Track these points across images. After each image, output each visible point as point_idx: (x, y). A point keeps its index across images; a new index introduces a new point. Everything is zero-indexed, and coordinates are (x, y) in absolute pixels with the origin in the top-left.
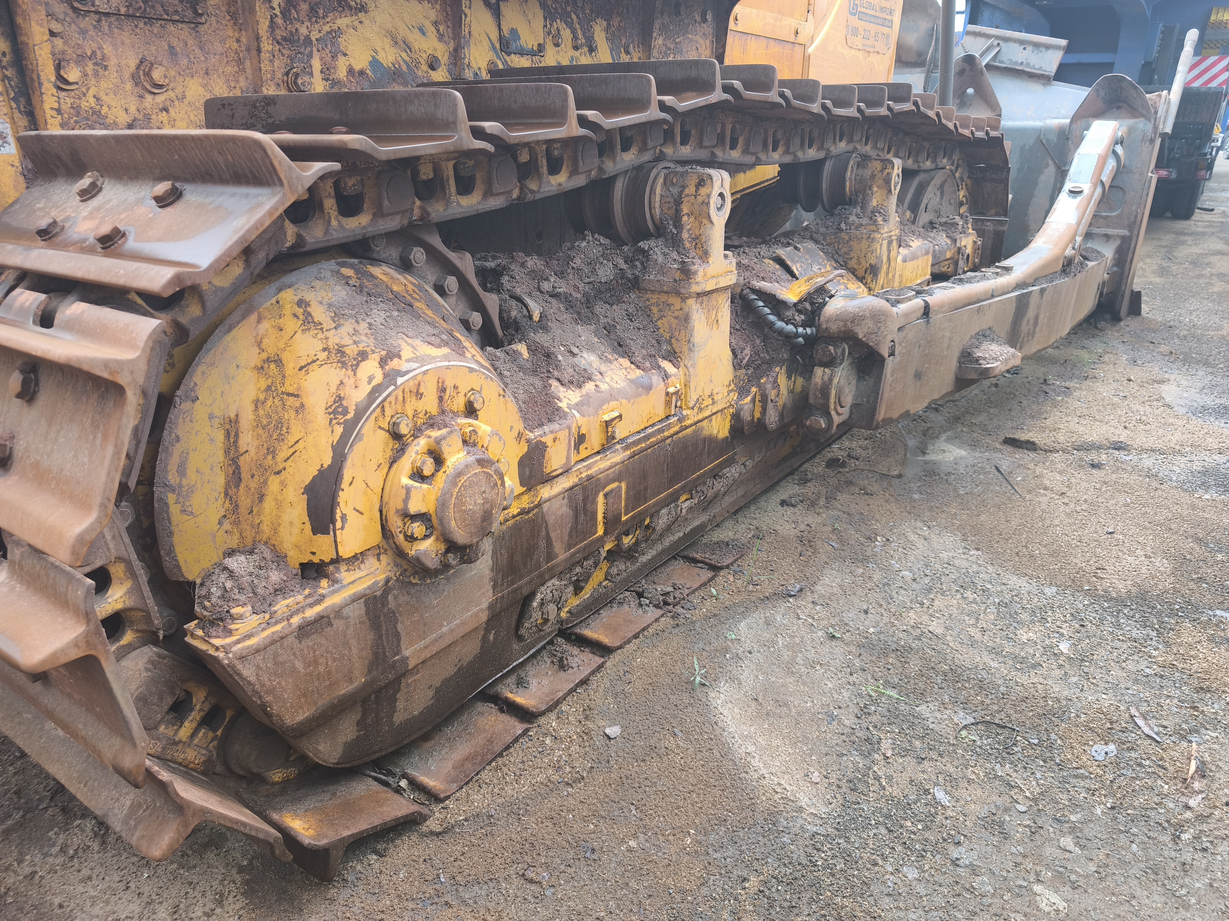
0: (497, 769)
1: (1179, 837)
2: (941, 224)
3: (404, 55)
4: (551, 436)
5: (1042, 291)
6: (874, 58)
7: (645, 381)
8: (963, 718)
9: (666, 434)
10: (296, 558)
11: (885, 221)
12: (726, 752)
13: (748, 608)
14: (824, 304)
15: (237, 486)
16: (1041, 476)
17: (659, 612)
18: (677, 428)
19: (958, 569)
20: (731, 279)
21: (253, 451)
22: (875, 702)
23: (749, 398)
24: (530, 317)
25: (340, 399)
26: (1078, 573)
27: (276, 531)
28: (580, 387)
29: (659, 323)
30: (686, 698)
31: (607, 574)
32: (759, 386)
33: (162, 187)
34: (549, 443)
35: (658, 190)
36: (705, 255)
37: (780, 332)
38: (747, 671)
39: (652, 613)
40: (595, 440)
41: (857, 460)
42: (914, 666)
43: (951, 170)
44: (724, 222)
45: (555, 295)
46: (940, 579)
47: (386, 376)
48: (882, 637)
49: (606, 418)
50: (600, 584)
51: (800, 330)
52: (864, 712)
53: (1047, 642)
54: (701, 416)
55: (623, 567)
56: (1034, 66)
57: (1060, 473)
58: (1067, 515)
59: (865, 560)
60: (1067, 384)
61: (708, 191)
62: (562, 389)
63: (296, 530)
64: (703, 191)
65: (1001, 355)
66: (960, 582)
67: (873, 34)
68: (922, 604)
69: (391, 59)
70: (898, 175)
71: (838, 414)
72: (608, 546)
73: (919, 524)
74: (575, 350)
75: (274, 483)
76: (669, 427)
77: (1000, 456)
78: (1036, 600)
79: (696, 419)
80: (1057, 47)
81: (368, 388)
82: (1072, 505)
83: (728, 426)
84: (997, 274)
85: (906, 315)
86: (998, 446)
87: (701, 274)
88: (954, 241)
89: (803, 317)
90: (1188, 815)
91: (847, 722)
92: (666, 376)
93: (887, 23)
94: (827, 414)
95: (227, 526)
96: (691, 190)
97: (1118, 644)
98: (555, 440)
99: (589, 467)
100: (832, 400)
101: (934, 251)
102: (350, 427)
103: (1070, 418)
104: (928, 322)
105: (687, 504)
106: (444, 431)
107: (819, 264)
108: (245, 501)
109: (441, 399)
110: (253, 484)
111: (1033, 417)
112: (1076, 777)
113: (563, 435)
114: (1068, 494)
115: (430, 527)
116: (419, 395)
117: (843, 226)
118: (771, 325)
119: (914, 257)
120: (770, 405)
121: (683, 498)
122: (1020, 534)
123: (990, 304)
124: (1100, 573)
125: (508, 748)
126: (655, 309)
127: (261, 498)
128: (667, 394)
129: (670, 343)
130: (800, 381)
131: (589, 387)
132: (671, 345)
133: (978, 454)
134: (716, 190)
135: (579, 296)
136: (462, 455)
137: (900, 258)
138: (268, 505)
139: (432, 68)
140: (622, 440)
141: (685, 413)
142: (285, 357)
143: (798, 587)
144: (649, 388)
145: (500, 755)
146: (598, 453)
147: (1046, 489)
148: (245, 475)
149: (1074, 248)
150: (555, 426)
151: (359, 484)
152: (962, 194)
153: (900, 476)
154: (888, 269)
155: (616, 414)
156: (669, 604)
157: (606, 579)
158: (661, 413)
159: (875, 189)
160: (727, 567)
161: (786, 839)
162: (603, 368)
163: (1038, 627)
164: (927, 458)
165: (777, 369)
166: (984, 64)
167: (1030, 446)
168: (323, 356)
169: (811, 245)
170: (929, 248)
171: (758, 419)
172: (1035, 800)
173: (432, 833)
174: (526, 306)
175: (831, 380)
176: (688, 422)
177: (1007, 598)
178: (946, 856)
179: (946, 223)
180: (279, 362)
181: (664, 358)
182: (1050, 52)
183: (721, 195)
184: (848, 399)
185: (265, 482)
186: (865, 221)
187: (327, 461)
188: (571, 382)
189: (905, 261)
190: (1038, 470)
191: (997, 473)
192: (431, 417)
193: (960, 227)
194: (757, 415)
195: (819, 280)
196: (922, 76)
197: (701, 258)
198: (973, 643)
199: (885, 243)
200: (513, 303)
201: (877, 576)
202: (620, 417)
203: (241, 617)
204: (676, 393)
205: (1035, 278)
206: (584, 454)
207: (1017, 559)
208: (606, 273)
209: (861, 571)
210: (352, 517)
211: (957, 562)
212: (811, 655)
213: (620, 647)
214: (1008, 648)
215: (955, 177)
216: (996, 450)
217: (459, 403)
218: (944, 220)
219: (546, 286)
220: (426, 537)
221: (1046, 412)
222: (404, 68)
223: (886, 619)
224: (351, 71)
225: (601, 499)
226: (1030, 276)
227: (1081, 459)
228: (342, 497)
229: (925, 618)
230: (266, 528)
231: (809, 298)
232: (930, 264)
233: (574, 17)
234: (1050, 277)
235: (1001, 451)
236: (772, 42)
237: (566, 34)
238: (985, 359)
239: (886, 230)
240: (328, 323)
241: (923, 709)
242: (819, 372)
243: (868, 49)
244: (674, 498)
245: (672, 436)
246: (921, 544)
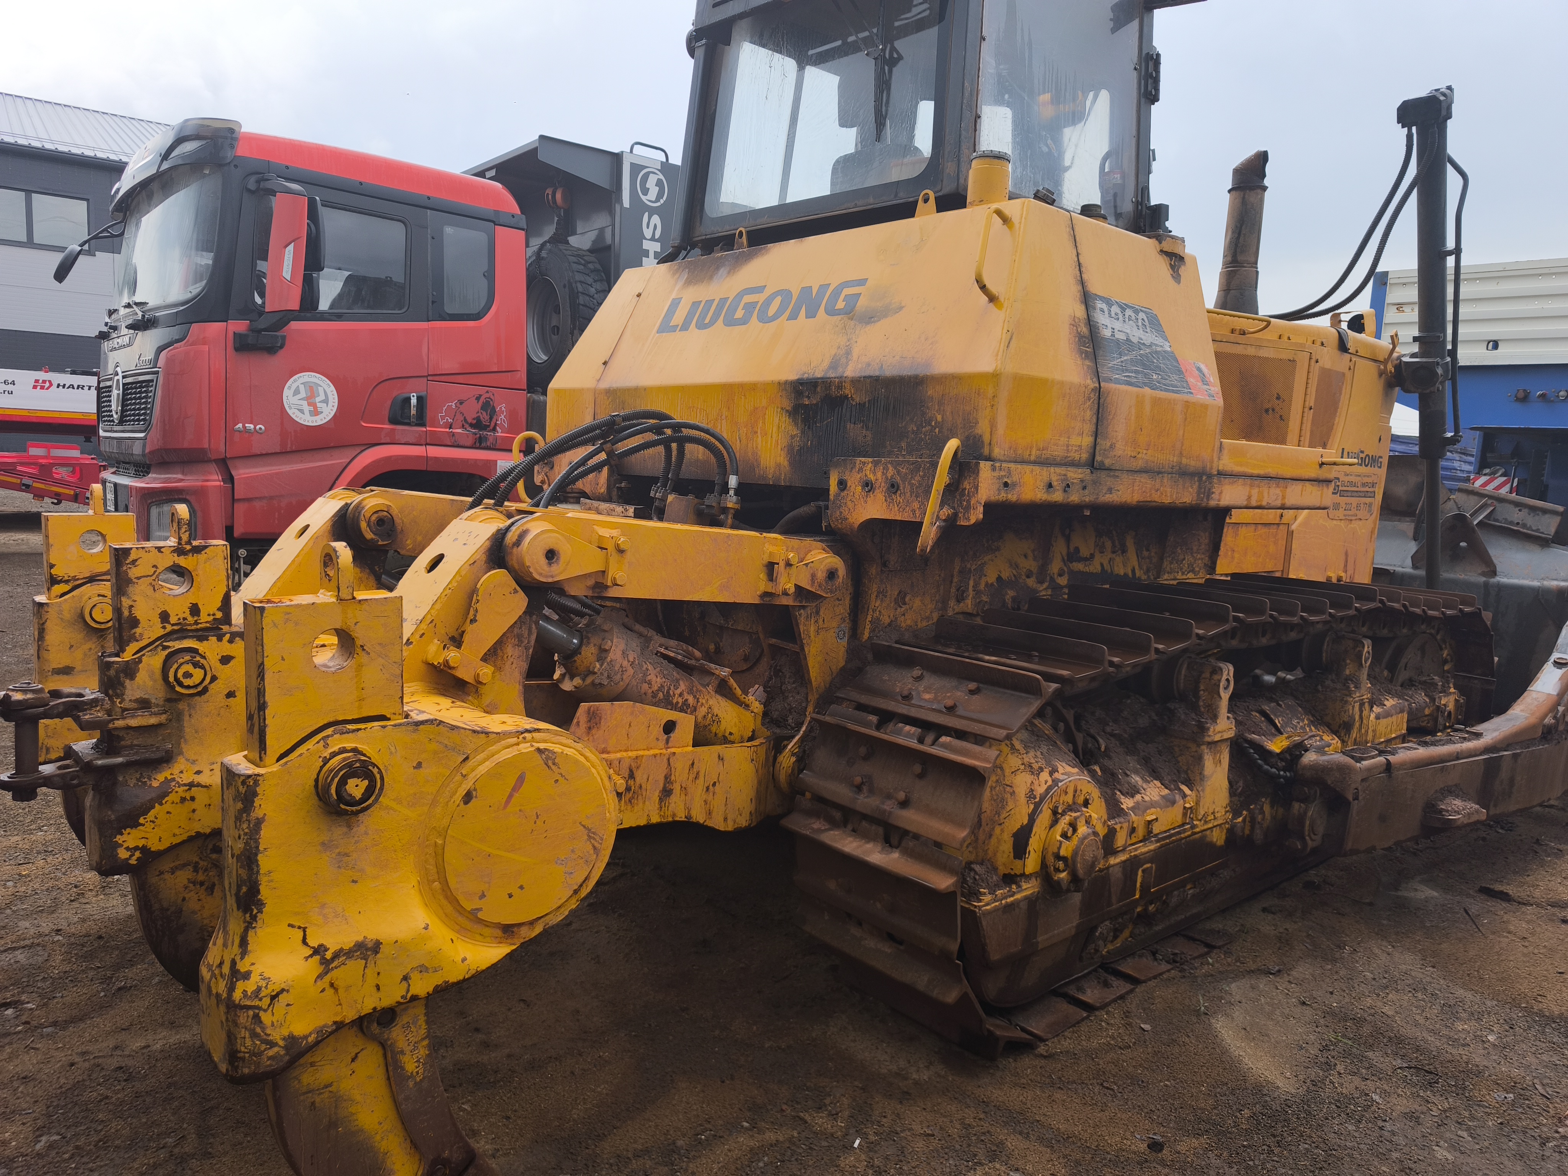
0: (1073, 1032)
1: (1544, 1144)
2: (1421, 683)
3: (1014, 572)
4: (1119, 825)
5: (1515, 756)
6: (1355, 525)
7: (1171, 797)
8: (1398, 1062)
9: (1182, 836)
10: (1002, 870)
11: (1356, 687)
12: (1225, 1052)
13: (1238, 975)
14: (1302, 755)
15: (979, 829)
16: (1508, 922)
17: (1169, 967)
18: (1189, 833)
19: (1414, 978)
20: (1231, 734)
21: (988, 812)
22: (1335, 1045)
23: (1241, 819)
24: (1099, 748)
25: (1032, 790)
26: (1519, 995)
27: (995, 854)
28: (1133, 797)
29: (1179, 759)
30: (1194, 1019)
31: (1131, 933)
32: (1249, 810)
33: (973, 686)
34: (1118, 830)
35: (1183, 672)
36: (1215, 718)
37: (1267, 773)
38: (1237, 1013)
39: (1164, 967)
40: (1141, 832)
41: (1332, 886)
42: (1366, 1030)
43: (1431, 634)
44: (1228, 697)
45: (1112, 735)
46: (1396, 982)
47: (1053, 781)
48: (1343, 1010)
49: (1149, 818)
50: (1126, 939)
51: (1282, 773)
52: (1325, 1048)
53: (1479, 1033)
54: (1206, 827)
55: (1143, 930)
56: (1530, 527)
57: (1528, 922)
58: (1525, 955)
59: (1334, 961)
60: (1561, 847)
61: (1219, 677)
62: (1122, 797)
63: (1005, 856)
64: (1216, 677)
65: (1464, 809)
66: (1414, 986)
67: (1354, 505)
68: (1378, 995)
69: (1007, 575)
70: (1369, 652)
71: (1312, 840)
72: (1139, 909)
73: (1384, 943)
74: (1128, 773)
75: (998, 830)
76: (1185, 831)
77: (1472, 901)
78: (1476, 1006)
79: (1202, 828)
80: (1555, 513)
81: (1045, 787)
82: (1531, 948)
83: (1224, 837)
84: (1465, 739)
85: (1369, 769)
86: (1471, 892)
87: (1211, 730)
88: (1433, 700)
89: (1284, 764)
90: (1556, 1135)
91: (1312, 1052)
92: (1184, 796)
93: (1369, 494)
94: (1302, 839)
95: (970, 849)
96: (1207, 675)
97: (1538, 1043)
98: (1121, 828)
99: (1136, 849)
100: (1307, 828)
101: (1410, 709)
102: (1037, 805)
103: (1554, 878)
104: (1390, 777)
105: (1191, 892)
106: (1078, 814)
107: (1298, 718)
108: (982, 837)
109: (1074, 796)
110: (987, 829)
111: (1517, 872)
112: (1479, 1105)
113: (1125, 825)
114: (1530, 939)
115: (1066, 865)
116: (1066, 793)
117: (1320, 687)
118: (1260, 766)
119: (1387, 715)
120: (1257, 826)
121: (1188, 887)
122: (1475, 962)
123: (1454, 765)
124: (1539, 999)
125: (1078, 1023)
126: (1176, 749)
127: (990, 836)
128: (1185, 808)
129: (1186, 772)
130: (1281, 811)
131: (1138, 797)
132: (1187, 774)
133: (1449, 897)
134: (1225, 677)
135: (1126, 736)
136: (1085, 828)
137: (1373, 716)
138: (994, 841)
139: (1028, 577)
140: (1156, 835)
141: (1195, 822)
142: (1005, 766)
143: (1277, 968)
144: (1173, 803)
145: (1074, 1026)
146: (1141, 841)
147: (1509, 932)
148: (984, 823)
149: (1555, 717)
150: (1122, 820)
151: (1037, 836)
152: (1445, 653)
153: (1371, 904)
154: (1361, 725)
155: (1154, 817)
156: (1177, 962)
157: (1131, 937)
158: (1179, 820)
159: (1348, 661)
160: (1219, 947)
161: (1267, 1098)
162: (1145, 786)
163: (1473, 1023)
164: (1400, 893)
165: (1263, 800)
166: (1475, 523)
167: (1504, 897)
168: (1022, 767)
169: (1290, 702)
170: (1404, 707)
171: (1248, 835)
172: (1445, 1111)
173: (1042, 1056)
174: (1097, 742)
175: (1305, 813)
176: (1197, 830)
177: (1452, 1002)
178: (1376, 1125)
179: (1425, 682)
180: (1001, 768)
181: (1183, 783)
182: (1547, 516)
183: (1228, 680)
184: (1321, 829)
185: (993, 829)
186: (1339, 686)
187: (1026, 822)
188: (1128, 793)
189: (1378, 717)
190: (1506, 918)
191: (1465, 914)
192: (1069, 806)
193: (1439, 687)
194: (1247, 832)
195: (1297, 738)
196: (1412, 526)
197: (1211, 719)
198: (1417, 1024)
199: (1357, 705)
200: (1089, 739)
201: (1343, 972)
202: (1157, 819)
203: (985, 894)
204: (1191, 808)
205: (1507, 743)
206: (1134, 840)
207: (1467, 978)
208: (1143, 721)
209: (1330, 967)
210: (1032, 852)
211: (1413, 974)
212: (1287, 1011)
213: (1145, 982)
214: (1445, 1032)
215: (1436, 640)
216: (1468, 896)
217: (1081, 800)
218: (1424, 679)
219: (1108, 729)
220: (1064, 871)
221: (1531, 870)
222: (1013, 579)
223: (1347, 1000)
224: (987, 584)
225: (1140, 873)
226: (1502, 741)
227: (1554, 915)
228: (1031, 841)
229: (1379, 1004)
230: (990, 853)
231: (1288, 750)
232: (1405, 720)
233: (1114, 533)
234: (1531, 742)
235: (1473, 897)
236: (1260, 526)
237: (1108, 544)
238: (1448, 811)
239: (1358, 695)
240: (1023, 751)
241: (1370, 1054)
242: (1296, 806)
243: (1350, 518)
244: (1182, 884)
245: (1186, 837)
246: (1384, 957)
